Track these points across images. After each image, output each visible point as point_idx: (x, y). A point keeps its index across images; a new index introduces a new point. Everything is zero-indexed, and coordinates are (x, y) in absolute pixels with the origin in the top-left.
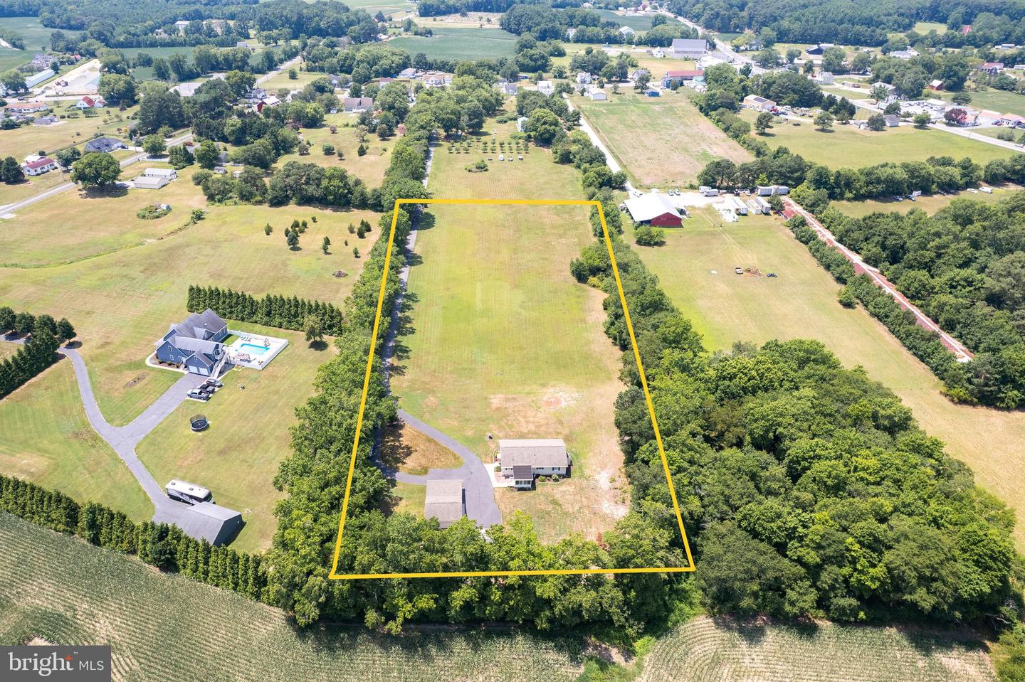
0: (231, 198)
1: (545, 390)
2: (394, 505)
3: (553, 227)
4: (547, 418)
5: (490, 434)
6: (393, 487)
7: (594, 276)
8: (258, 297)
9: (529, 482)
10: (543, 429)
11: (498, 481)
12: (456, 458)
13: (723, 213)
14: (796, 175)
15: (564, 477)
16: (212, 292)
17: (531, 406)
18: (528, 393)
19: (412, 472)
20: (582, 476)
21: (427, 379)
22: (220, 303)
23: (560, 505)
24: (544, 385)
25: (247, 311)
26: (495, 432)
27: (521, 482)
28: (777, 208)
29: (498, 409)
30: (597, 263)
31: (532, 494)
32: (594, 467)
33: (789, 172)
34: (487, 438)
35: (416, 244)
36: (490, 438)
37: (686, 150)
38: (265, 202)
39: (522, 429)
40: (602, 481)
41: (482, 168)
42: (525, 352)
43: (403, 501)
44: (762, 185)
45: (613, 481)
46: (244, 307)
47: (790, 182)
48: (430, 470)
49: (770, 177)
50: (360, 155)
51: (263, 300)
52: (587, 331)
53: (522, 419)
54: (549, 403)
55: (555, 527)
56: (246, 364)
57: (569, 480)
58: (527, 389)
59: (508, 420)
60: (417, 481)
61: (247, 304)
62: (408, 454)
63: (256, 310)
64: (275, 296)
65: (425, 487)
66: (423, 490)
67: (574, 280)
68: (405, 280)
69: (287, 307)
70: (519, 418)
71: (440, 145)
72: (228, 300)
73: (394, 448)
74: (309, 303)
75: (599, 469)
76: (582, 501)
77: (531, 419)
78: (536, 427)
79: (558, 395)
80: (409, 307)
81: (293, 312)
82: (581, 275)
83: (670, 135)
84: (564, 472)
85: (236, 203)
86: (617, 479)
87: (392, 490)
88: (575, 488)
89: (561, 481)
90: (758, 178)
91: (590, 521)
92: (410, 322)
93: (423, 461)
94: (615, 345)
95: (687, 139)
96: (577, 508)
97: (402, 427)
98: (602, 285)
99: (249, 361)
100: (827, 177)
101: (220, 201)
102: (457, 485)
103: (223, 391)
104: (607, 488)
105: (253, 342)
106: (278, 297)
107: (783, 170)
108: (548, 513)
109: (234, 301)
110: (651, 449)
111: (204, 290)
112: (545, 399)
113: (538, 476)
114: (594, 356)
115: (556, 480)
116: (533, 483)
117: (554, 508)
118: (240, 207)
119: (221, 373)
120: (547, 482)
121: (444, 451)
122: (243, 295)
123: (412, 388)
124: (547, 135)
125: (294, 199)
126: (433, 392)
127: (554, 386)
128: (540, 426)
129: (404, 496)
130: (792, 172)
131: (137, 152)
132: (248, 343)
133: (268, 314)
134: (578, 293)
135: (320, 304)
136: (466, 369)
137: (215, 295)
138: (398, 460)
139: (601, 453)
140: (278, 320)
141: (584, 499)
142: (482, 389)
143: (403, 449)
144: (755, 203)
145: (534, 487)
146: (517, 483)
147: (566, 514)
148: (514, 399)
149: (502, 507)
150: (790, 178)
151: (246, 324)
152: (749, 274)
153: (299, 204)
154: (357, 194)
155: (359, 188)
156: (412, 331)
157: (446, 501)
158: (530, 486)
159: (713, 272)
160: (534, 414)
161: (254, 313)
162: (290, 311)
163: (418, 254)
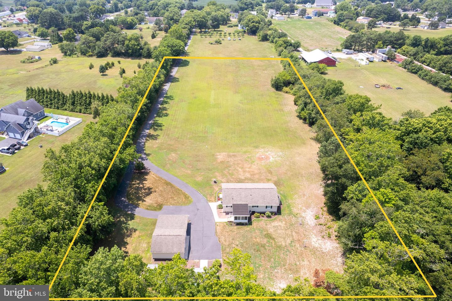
0: (76, 54)
1: (257, 150)
2: (128, 236)
3: (259, 66)
4: (259, 169)
5: (214, 180)
6: (131, 220)
7: (287, 87)
8: (67, 93)
9: (246, 218)
10: (257, 176)
11: (220, 217)
12: (186, 197)
13: (359, 61)
14: (400, 42)
15: (276, 214)
16: (39, 91)
17: (246, 160)
18: (245, 152)
19: (150, 208)
20: (291, 213)
21: (172, 142)
22: (45, 98)
23: (274, 239)
24: (257, 147)
25: (61, 102)
26: (219, 179)
27: (239, 218)
28: (391, 58)
29: (222, 162)
30: (288, 78)
31: (248, 229)
32: (300, 206)
33: (395, 40)
34: (213, 183)
35: (176, 73)
36: (215, 182)
37: (331, 37)
38: (94, 56)
39: (240, 176)
40: (308, 218)
41: (218, 42)
42: (243, 127)
43: (137, 232)
44: (379, 48)
45: (317, 218)
46: (58, 100)
47: (396, 46)
48: (164, 207)
49: (384, 43)
50: (153, 38)
51: (70, 95)
52: (285, 116)
53: (240, 170)
54: (260, 159)
55: (269, 261)
56: (50, 133)
57: (280, 217)
58: (244, 149)
59: (229, 170)
60: (151, 215)
61: (61, 97)
62: (148, 194)
63: (66, 102)
64: (77, 92)
65: (156, 220)
66: (154, 224)
67: (274, 90)
68: (167, 89)
69: (84, 98)
70: (238, 168)
71: (196, 35)
72: (49, 96)
73: (138, 189)
74: (98, 95)
75: (304, 208)
76: (292, 236)
77: (247, 169)
78: (251, 175)
79: (267, 154)
80: (166, 103)
81: (88, 102)
82: (278, 86)
83: (320, 32)
84: (275, 210)
85: (78, 57)
86: (321, 216)
87: (130, 222)
88: (285, 224)
89: (274, 217)
90: (377, 44)
91: (301, 254)
92: (166, 110)
93: (160, 200)
94: (305, 123)
95: (330, 33)
96: (289, 241)
97: (147, 174)
98: (292, 92)
99: (52, 131)
100: (421, 41)
101: (70, 55)
102: (184, 219)
103: (27, 148)
104: (314, 225)
105: (59, 121)
106: (79, 92)
107: (392, 39)
108: (263, 246)
109: (53, 96)
110: (360, 188)
111: (35, 90)
112: (257, 155)
113: (253, 213)
114: (291, 130)
115: (269, 217)
116: (250, 219)
117: (268, 242)
118: (80, 58)
119: (29, 137)
120: (261, 218)
121: (178, 192)
122: (58, 92)
123: (160, 148)
124: (254, 28)
125: (110, 53)
126: (175, 150)
127: (264, 148)
128: (254, 175)
129: (139, 228)
130: (397, 40)
131: (35, 38)
132: (56, 121)
133: (73, 104)
134: (277, 96)
135: (105, 96)
136: (200, 137)
137: (41, 92)
138: (139, 199)
139: (304, 195)
140: (79, 108)
141: (294, 233)
142: (211, 149)
143: (145, 189)
144: (378, 56)
145: (250, 222)
146: (236, 218)
147: (280, 247)
148: (234, 156)
149: (222, 239)
150: (396, 44)
151: (59, 111)
152: (384, 88)
153: (113, 56)
154: (145, 50)
155: (147, 46)
156: (167, 115)
157: (172, 234)
158: (246, 221)
159: (361, 87)
160: (249, 166)
161: (65, 104)
162: (86, 101)
163: (177, 77)
